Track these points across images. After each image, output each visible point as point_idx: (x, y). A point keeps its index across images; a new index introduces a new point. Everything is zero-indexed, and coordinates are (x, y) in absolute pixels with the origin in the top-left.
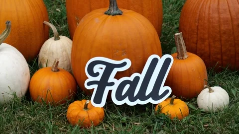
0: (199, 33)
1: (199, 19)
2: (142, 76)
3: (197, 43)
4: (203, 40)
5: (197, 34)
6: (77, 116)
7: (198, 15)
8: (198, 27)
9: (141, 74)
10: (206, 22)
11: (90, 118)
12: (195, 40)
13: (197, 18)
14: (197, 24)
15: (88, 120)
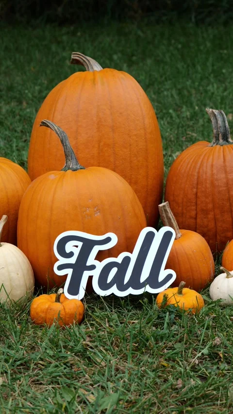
0: (199, 202)
1: (197, 184)
2: (134, 256)
3: (196, 219)
4: (206, 212)
5: (196, 204)
6: (47, 309)
7: (196, 177)
8: (196, 194)
9: (132, 253)
10: (208, 186)
11: (67, 310)
12: (193, 213)
13: (195, 182)
14: (195, 190)
15: (64, 314)
